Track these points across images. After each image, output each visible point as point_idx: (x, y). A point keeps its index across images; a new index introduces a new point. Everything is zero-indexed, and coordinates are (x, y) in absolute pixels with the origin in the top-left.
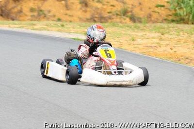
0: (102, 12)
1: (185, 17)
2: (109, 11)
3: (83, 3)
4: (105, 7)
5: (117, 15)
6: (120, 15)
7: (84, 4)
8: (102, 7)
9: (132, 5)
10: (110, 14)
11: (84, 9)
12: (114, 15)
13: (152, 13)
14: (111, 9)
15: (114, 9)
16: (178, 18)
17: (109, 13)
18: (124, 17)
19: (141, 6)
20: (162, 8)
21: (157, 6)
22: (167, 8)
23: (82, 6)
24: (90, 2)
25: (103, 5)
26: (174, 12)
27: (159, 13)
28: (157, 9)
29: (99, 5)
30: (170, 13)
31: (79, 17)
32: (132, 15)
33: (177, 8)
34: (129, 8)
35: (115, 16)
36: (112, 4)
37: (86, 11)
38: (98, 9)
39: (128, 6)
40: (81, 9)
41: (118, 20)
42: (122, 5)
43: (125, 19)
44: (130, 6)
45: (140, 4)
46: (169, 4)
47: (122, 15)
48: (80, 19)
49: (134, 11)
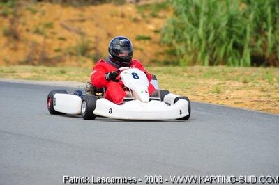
0: (47, 50)
2: (56, 47)
3: (10, 34)
4: (49, 41)
5: (71, 54)
6: (77, 55)
7: (12, 37)
8: (44, 42)
9: (96, 37)
10: (60, 54)
11: (12, 45)
12: (65, 54)
14: (61, 44)
15: (65, 45)
17: (56, 51)
18: (84, 58)
20: (147, 42)
21: (139, 39)
22: (154, 42)
23: (9, 41)
24: (21, 34)
25: (46, 37)
26: (168, 49)
27: (141, 50)
28: (137, 44)
29: (39, 39)
30: (161, 50)
32: (97, 54)
33: (174, 42)
34: (91, 42)
35: (68, 56)
36: (61, 35)
37: (15, 49)
38: (38, 44)
39: (89, 39)
40: (7, 45)
41: (74, 63)
42: (78, 37)
43: (85, 62)
44: (93, 39)
45: (109, 35)
46: (158, 34)
47: (80, 54)
48: (8, 62)
49: (99, 48)
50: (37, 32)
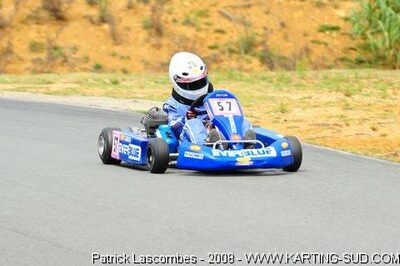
0: (197, 46)
1: (386, 53)
2: (211, 43)
3: (152, 27)
4: (202, 35)
5: (231, 51)
6: (239, 53)
7: (153, 31)
8: (195, 36)
9: (265, 28)
10: (216, 52)
11: (154, 41)
12: (224, 53)
13: (311, 46)
14: (218, 38)
15: (224, 39)
16: (371, 56)
17: (211, 48)
18: (248, 57)
19: (284, 30)
20: (334, 34)
21: (323, 29)
22: (343, 34)
23: (150, 35)
24: (167, 26)
25: (199, 30)
26: (362, 42)
27: (326, 44)
28: (321, 36)
30: (353, 44)
31: (143, 61)
32: (266, 51)
33: (368, 33)
34: (257, 35)
35: (227, 54)
36: (218, 27)
37: (158, 46)
38: (187, 39)
39: (256, 31)
40: (147, 41)
41: (234, 64)
42: (242, 28)
43: (249, 62)
44: (261, 32)
45: (283, 25)
46: (348, 23)
47: (243, 52)
48: (147, 64)
49: (269, 43)
50: (187, 23)
